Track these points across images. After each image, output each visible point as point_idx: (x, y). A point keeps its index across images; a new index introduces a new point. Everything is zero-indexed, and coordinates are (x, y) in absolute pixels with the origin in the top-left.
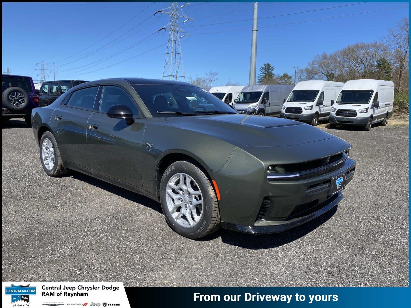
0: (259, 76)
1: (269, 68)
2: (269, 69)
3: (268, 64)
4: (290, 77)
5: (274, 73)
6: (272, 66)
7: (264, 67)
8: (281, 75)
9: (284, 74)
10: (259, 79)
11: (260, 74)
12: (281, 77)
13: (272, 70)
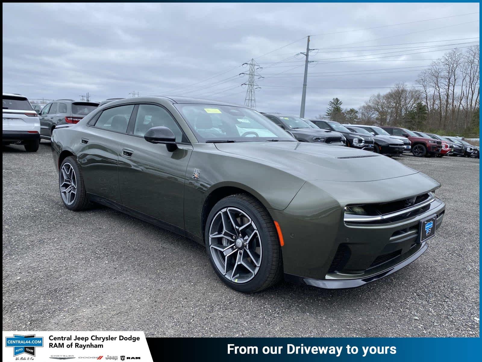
0: (329, 110)
1: (337, 102)
2: (337, 104)
3: (337, 99)
4: (357, 112)
5: (342, 108)
6: (340, 101)
7: (333, 101)
8: (349, 110)
9: (350, 109)
10: (328, 112)
11: (328, 108)
12: (348, 112)
13: (341, 104)
